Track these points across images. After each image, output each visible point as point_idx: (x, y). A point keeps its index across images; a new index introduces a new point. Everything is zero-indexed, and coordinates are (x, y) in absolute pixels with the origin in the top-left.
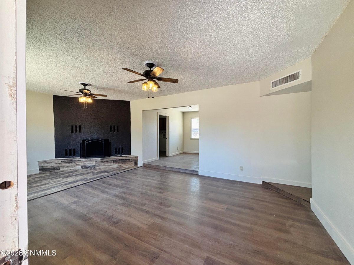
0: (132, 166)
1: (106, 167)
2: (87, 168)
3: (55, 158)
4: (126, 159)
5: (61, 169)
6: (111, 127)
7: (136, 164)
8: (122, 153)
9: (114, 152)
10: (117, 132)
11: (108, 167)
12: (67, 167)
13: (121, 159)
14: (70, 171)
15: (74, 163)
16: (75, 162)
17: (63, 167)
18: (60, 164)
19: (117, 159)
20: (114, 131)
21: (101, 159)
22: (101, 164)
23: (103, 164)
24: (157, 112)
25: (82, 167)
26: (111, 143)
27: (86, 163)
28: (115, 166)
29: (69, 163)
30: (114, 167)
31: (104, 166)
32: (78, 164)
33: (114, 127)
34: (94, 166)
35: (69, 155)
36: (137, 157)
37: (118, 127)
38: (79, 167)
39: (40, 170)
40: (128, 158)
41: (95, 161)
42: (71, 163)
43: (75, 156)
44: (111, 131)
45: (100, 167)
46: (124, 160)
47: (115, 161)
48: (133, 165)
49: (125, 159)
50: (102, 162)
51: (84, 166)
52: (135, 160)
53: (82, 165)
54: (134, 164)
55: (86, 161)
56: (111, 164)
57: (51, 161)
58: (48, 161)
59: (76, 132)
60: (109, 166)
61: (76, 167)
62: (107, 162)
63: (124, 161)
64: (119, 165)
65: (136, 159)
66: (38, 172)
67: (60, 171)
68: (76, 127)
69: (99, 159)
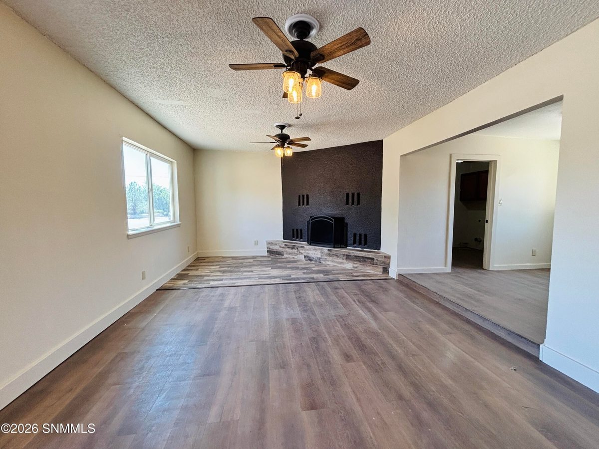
0: (378, 273)
1: (336, 264)
2: (311, 260)
3: (283, 240)
4: (367, 256)
5: (285, 256)
6: (348, 195)
7: (386, 270)
8: (365, 244)
9: (352, 241)
10: (357, 205)
11: (338, 265)
12: (290, 254)
13: (359, 256)
14: (293, 259)
15: (296, 250)
16: (298, 248)
17: (287, 253)
18: (283, 247)
19: (352, 254)
20: (353, 204)
21: (328, 250)
22: (328, 258)
23: (331, 258)
24: (451, 155)
25: (305, 257)
26: (347, 223)
27: (309, 252)
28: (349, 265)
29: (292, 248)
30: (347, 268)
31: (332, 261)
32: (301, 251)
33: (353, 194)
34: (320, 259)
35: (295, 237)
36: (388, 257)
37: (358, 194)
38: (302, 257)
39: (268, 251)
40: (370, 255)
41: (320, 251)
42: (294, 248)
43: (302, 240)
44: (347, 204)
45: (327, 263)
46: (363, 257)
47: (348, 257)
48: (380, 272)
49: (366, 258)
50: (329, 255)
51: (308, 257)
52: (384, 262)
53: (305, 254)
54: (382, 270)
55: (310, 250)
56: (342, 261)
57: (276, 243)
58: (274, 242)
59: (303, 204)
60: (340, 263)
61: (299, 255)
62: (337, 256)
63: (363, 260)
64: (356, 266)
65: (386, 261)
66: (266, 254)
67: (283, 257)
68: (303, 196)
69: (326, 249)
